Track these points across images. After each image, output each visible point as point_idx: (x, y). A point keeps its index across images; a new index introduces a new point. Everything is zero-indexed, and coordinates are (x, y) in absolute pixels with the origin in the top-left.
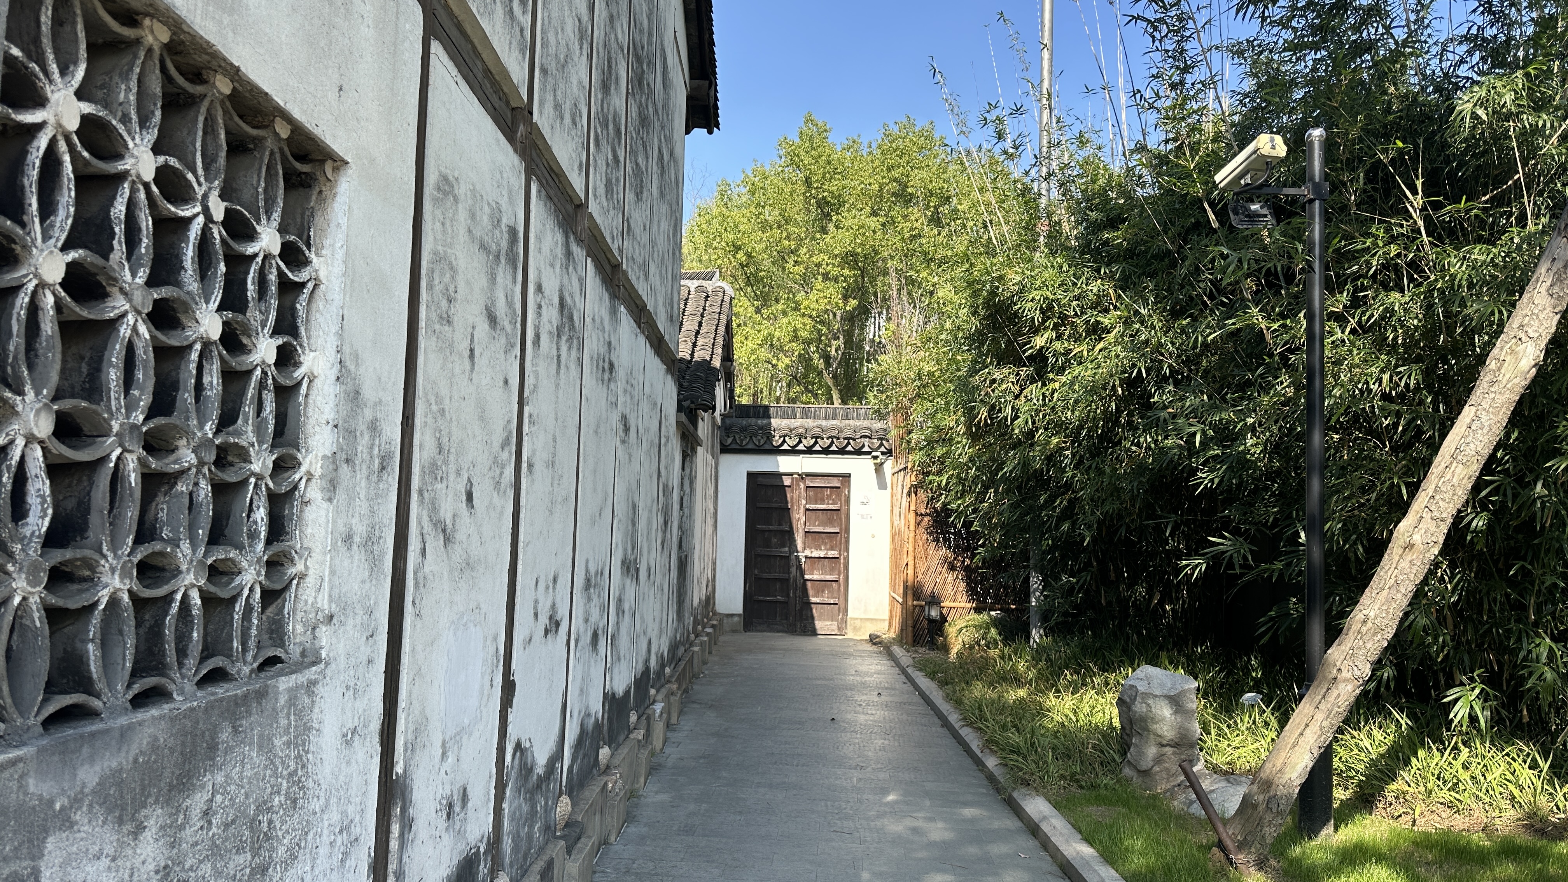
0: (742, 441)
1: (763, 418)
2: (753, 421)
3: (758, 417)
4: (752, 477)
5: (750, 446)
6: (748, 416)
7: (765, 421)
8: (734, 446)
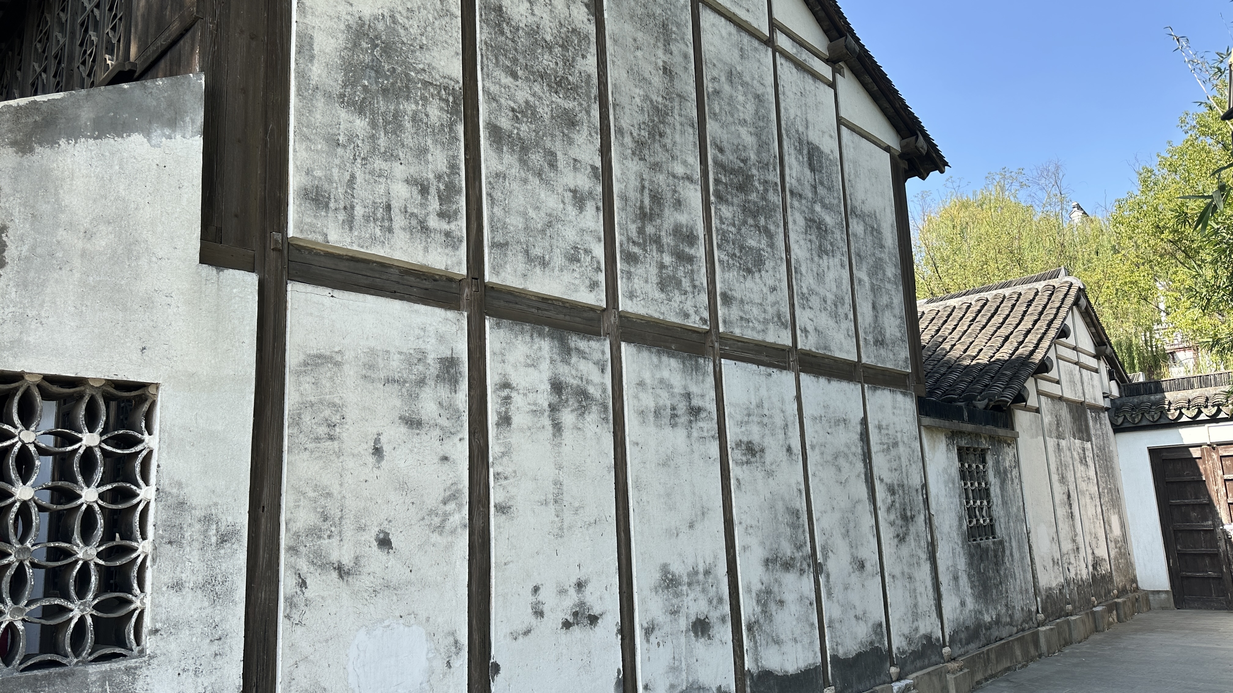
0: (1134, 419)
1: (1156, 392)
2: (1145, 398)
3: (1151, 393)
4: (1153, 452)
5: (1144, 423)
6: (1139, 394)
7: (1158, 396)
8: (1126, 425)
